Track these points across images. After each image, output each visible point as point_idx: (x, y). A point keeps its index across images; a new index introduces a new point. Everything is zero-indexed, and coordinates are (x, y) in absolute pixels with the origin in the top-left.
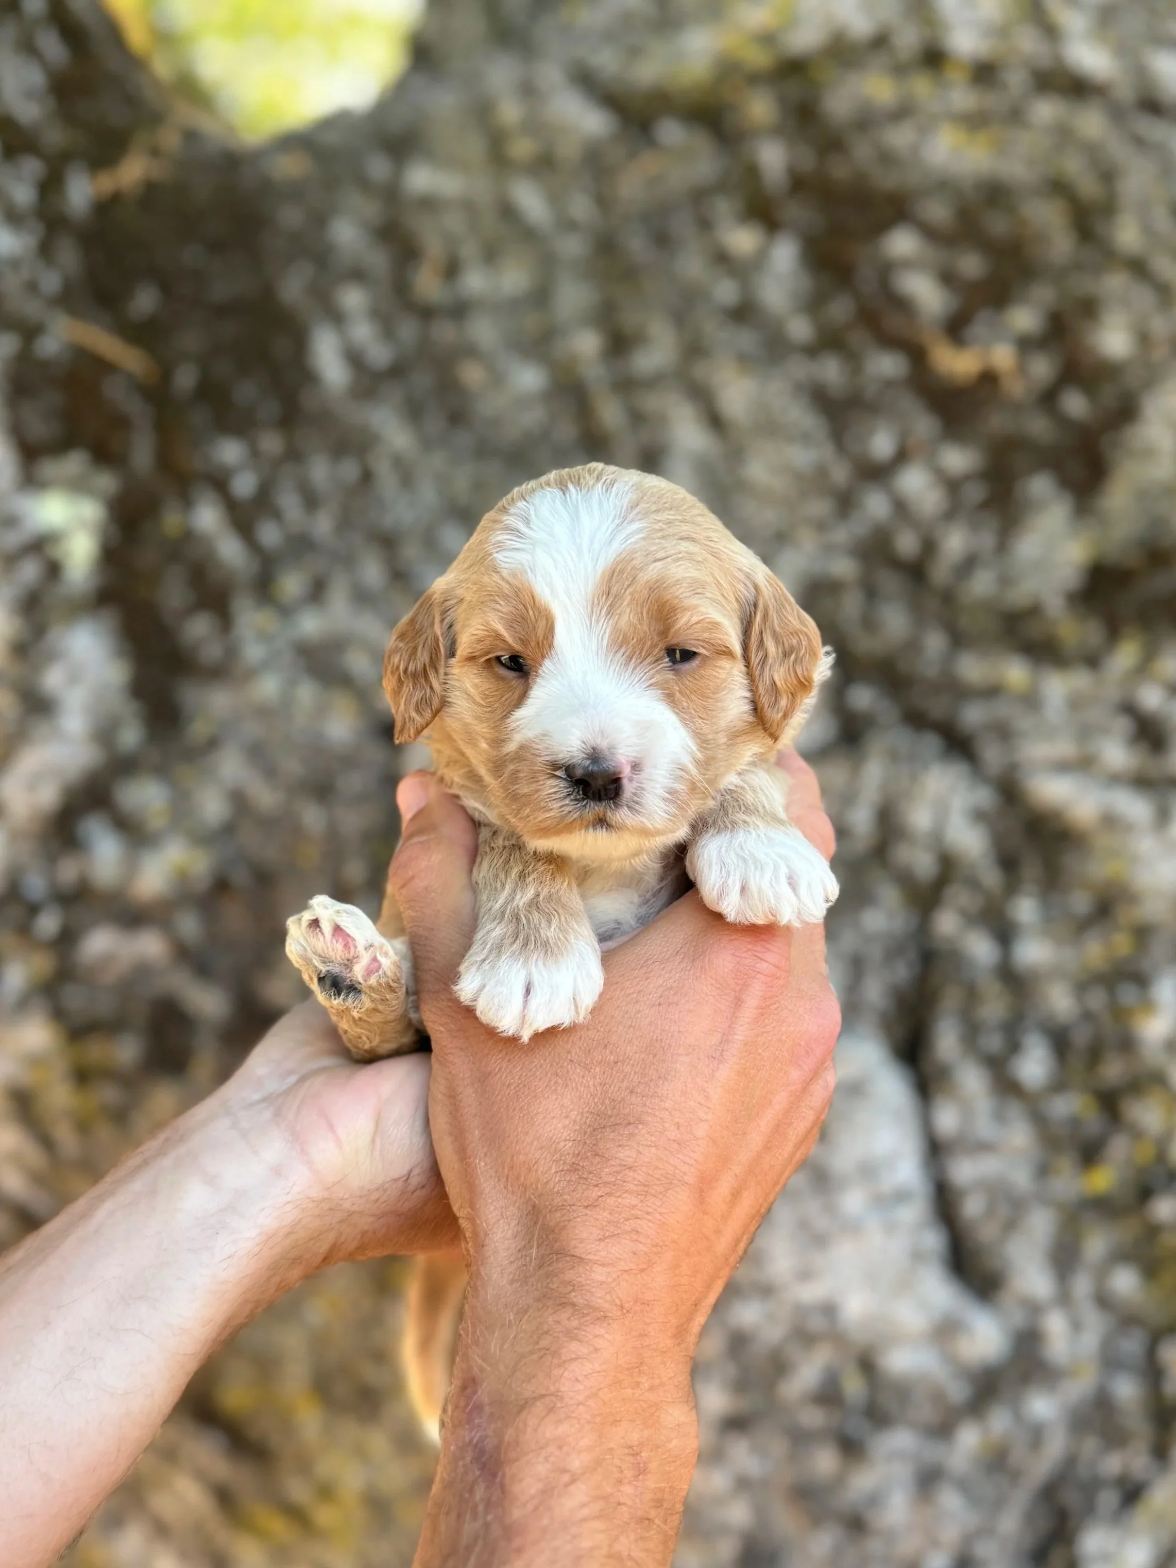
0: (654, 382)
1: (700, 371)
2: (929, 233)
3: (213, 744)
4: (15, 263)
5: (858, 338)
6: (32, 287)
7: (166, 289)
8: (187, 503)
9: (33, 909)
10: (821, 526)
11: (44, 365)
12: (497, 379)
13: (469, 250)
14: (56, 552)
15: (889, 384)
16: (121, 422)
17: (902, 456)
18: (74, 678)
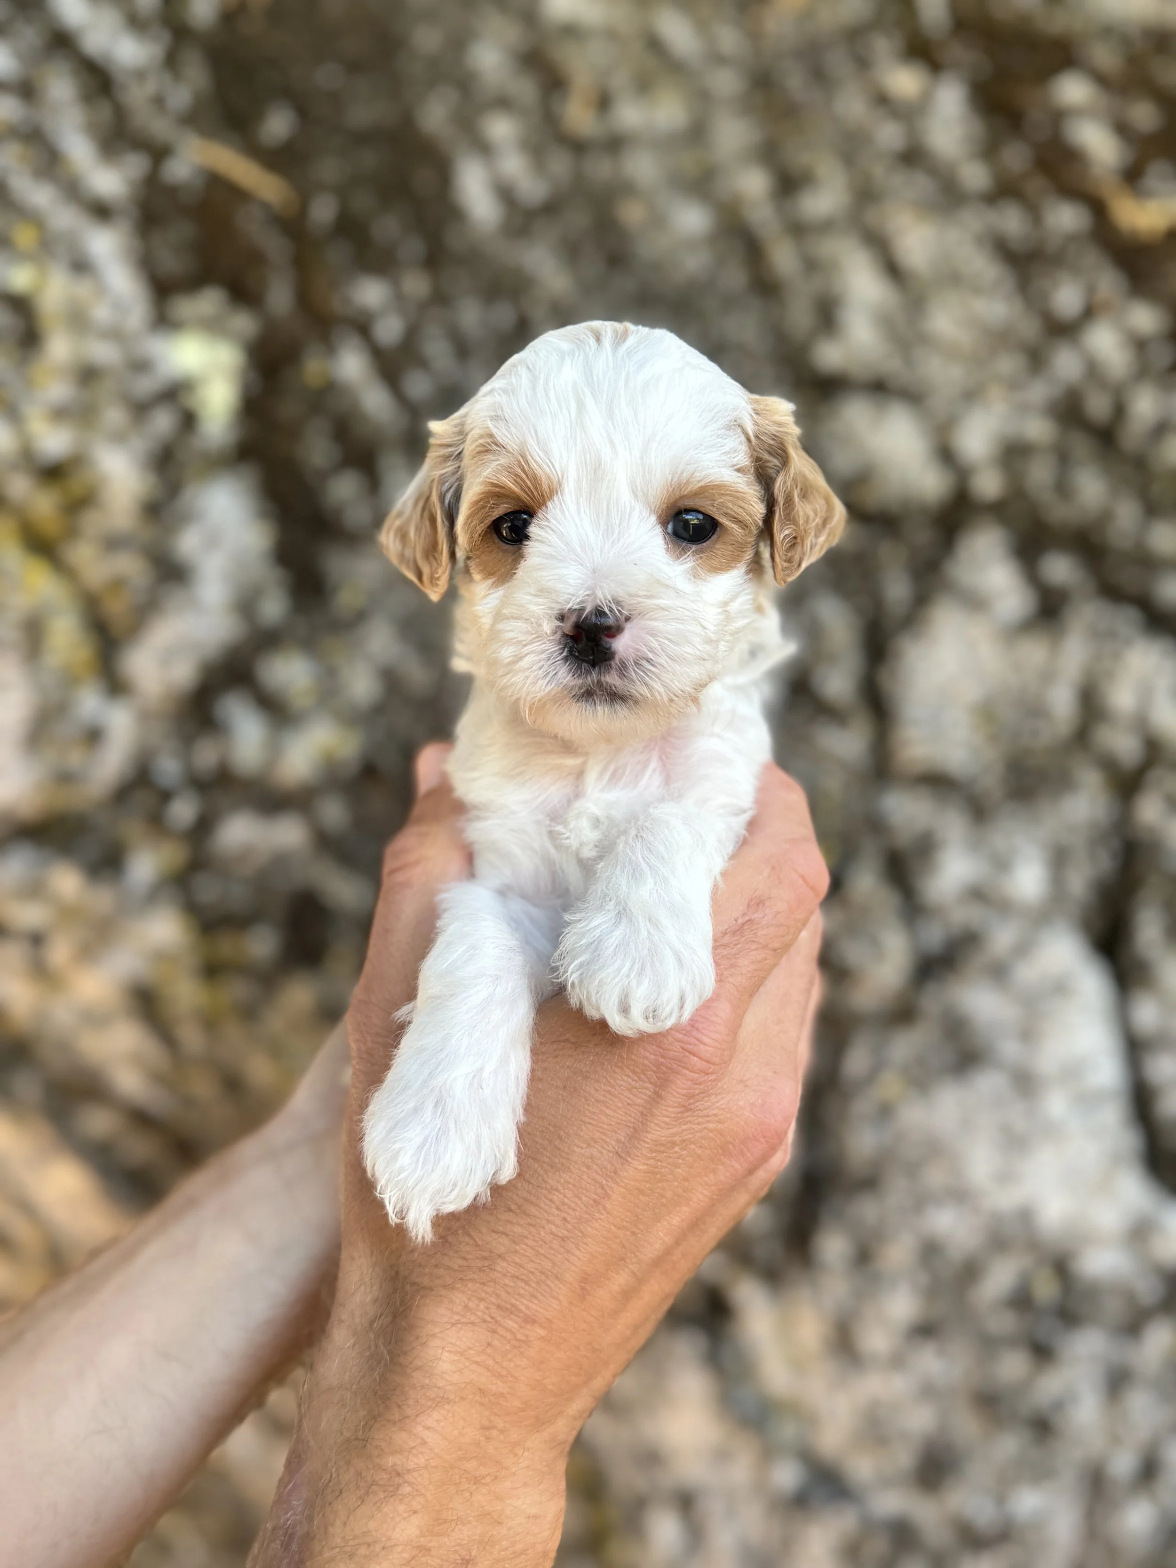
0: (826, 227)
1: (872, 217)
2: (1101, 80)
3: (360, 617)
4: (140, 75)
5: (1036, 185)
6: (159, 101)
7: (303, 111)
8: (330, 349)
9: (166, 796)
10: (1013, 385)
11: (172, 191)
12: (658, 221)
13: (620, 80)
14: (192, 402)
15: (1071, 238)
16: (256, 258)
17: (1089, 313)
18: (213, 541)
